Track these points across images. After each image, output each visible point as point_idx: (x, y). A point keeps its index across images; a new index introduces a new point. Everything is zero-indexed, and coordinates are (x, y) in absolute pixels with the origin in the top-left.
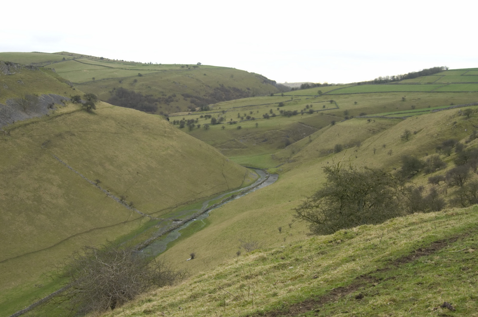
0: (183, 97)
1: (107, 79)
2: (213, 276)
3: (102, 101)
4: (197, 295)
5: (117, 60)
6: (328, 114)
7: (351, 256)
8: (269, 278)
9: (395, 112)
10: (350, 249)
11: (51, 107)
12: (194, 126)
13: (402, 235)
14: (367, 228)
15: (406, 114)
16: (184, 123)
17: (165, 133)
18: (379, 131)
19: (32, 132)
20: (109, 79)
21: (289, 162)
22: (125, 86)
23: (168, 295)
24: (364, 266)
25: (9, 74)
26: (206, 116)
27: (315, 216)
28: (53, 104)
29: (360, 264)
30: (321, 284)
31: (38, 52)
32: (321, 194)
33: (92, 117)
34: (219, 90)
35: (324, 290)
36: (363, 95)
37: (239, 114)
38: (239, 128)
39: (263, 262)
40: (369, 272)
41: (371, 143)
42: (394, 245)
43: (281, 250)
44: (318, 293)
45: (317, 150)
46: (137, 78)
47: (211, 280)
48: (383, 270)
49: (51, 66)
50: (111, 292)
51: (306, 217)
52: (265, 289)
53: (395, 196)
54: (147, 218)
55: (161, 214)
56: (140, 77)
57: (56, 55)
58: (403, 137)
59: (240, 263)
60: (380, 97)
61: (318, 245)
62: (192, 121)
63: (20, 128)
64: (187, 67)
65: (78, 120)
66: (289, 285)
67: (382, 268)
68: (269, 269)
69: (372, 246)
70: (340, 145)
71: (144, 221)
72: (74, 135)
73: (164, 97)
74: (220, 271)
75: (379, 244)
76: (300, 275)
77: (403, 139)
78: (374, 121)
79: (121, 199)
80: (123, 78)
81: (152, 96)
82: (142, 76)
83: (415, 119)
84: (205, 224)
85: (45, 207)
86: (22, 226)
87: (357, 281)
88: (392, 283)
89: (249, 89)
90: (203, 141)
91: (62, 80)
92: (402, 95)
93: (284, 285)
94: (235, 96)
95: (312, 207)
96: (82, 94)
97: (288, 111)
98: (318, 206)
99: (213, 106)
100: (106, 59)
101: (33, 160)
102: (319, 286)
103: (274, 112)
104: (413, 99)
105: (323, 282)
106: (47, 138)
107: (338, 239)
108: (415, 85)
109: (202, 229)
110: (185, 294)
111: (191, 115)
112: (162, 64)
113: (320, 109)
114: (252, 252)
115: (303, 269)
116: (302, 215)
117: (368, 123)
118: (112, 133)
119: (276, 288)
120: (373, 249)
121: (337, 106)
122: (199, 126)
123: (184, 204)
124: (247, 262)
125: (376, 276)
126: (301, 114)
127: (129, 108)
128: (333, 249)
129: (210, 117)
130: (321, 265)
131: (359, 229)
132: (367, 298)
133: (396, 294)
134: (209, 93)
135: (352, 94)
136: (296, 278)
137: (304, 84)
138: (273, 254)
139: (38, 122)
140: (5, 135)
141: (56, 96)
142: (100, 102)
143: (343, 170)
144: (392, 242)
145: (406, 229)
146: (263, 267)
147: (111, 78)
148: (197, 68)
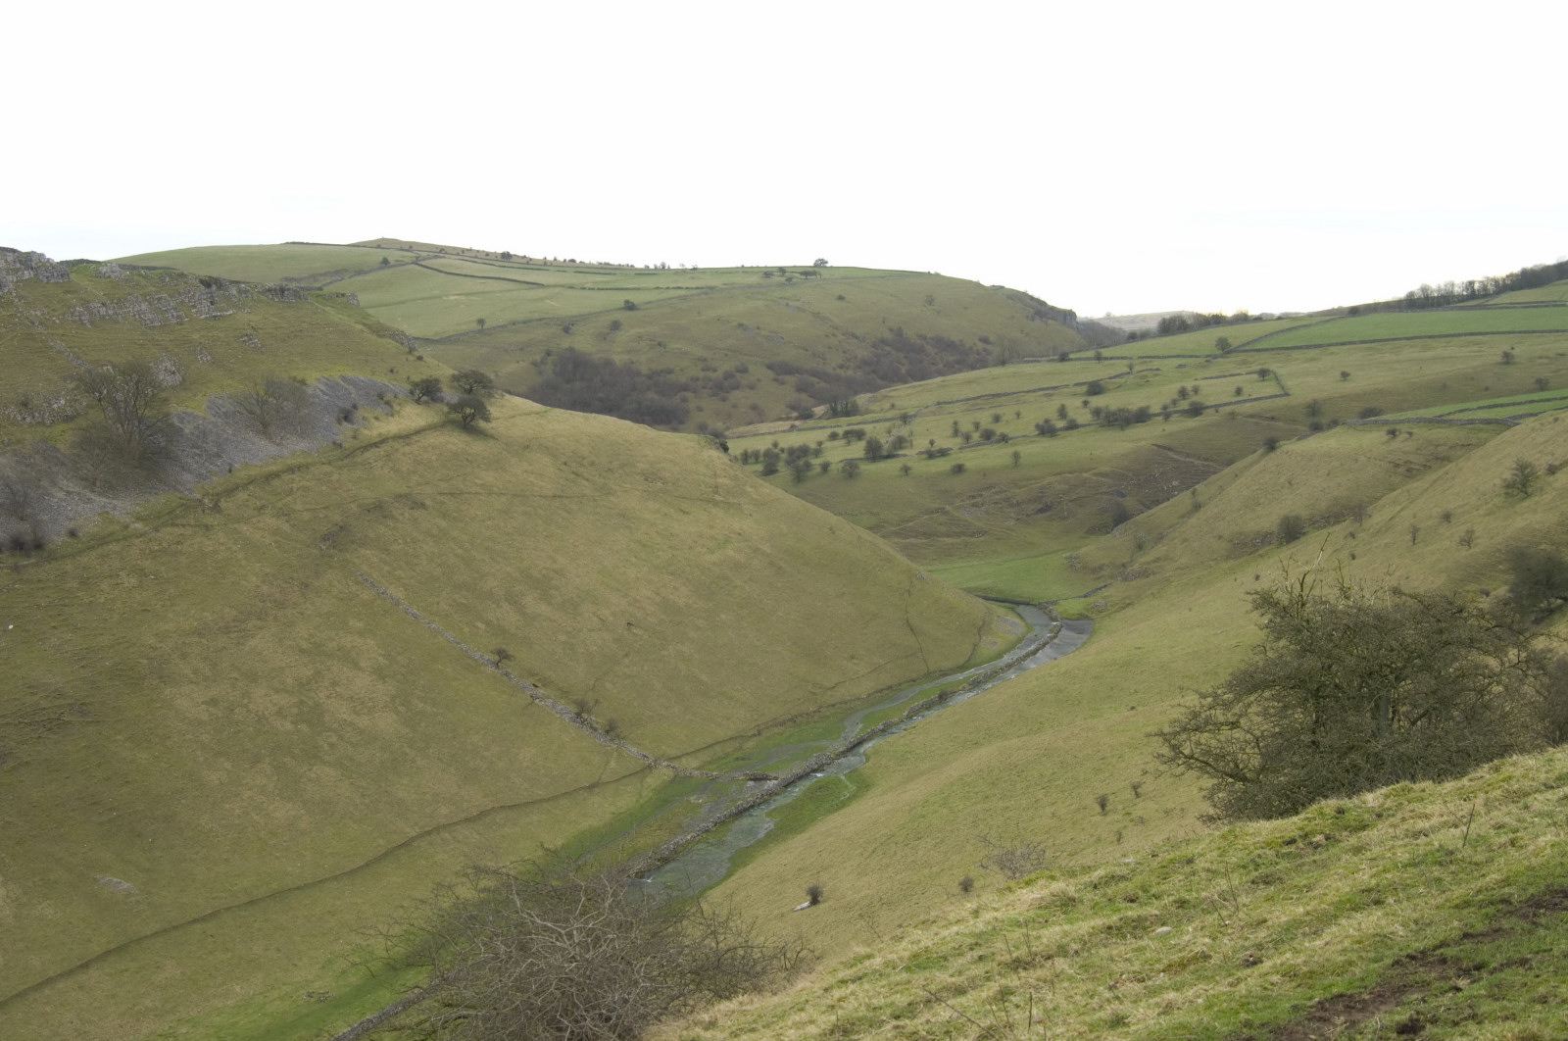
0: (771, 374)
1: (524, 322)
2: (901, 959)
3: (510, 393)
4: (853, 1024)
5: (555, 259)
6: (1252, 416)
7: (1369, 891)
8: (1092, 967)
9: (1481, 403)
10: (1364, 867)
11: (347, 416)
12: (808, 466)
13: (1541, 815)
14: (1412, 795)
15: (1517, 408)
16: (777, 456)
17: (717, 492)
18: (1426, 467)
19: (289, 498)
20: (530, 321)
21: (1126, 579)
22: (583, 342)
23: (754, 1026)
24: (1416, 922)
25: (215, 317)
26: (847, 434)
27: (1229, 758)
28: (355, 407)
29: (1403, 916)
30: (1272, 984)
31: (302, 243)
32: (1248, 683)
33: (478, 447)
34: (888, 348)
35: (1287, 1005)
36: (1369, 349)
37: (956, 423)
38: (959, 469)
39: (1064, 913)
40: (1437, 942)
41: (1402, 509)
42: (1512, 851)
43: (1124, 871)
44: (1266, 1016)
45: (1220, 537)
46: (620, 316)
47: (896, 974)
48: (1483, 935)
49: (345, 285)
50: (567, 1015)
51: (1197, 760)
52: (1084, 1003)
53: (1498, 683)
54: (664, 773)
55: (709, 759)
56: (628, 313)
57: (361, 248)
58: (1509, 485)
59: (988, 916)
60: (1429, 354)
61: (1248, 854)
62: (804, 451)
63: (251, 487)
64: (782, 276)
65: (434, 458)
66: (1161, 989)
67: (1480, 927)
68: (1091, 935)
69: (1438, 854)
70: (1297, 518)
71: (652, 781)
72: (423, 506)
73: (710, 374)
74: (922, 945)
75: (1460, 845)
76: (1197, 953)
77: (1510, 491)
78: (1411, 434)
79: (576, 711)
80: (576, 316)
81: (670, 372)
82: (638, 309)
83: (1550, 423)
84: (853, 787)
85: (334, 739)
86: (262, 803)
87: (1397, 975)
88: (1519, 979)
89: (985, 340)
90: (840, 514)
91: (380, 330)
92: (1502, 345)
93: (1145, 988)
94: (941, 366)
95: (1218, 726)
96: (444, 372)
97: (1120, 410)
98: (1238, 722)
99: (870, 401)
100: (518, 256)
101: (296, 589)
102: (1266, 993)
103: (1071, 414)
104: (1540, 357)
105: (1279, 977)
106: (337, 518)
107: (1313, 833)
108: (1546, 309)
109: (843, 805)
110: (812, 1022)
111: (800, 430)
112: (700, 266)
113: (1227, 400)
114: (1026, 878)
115: (1204, 936)
116: (1182, 753)
117: (1388, 442)
118: (545, 497)
119: (1118, 998)
120: (1441, 864)
121: (1283, 388)
122: (825, 467)
123: (783, 724)
124: (1012, 913)
125: (1462, 955)
126: (1161, 418)
127: (597, 415)
128: (1300, 865)
129: (860, 435)
130: (1265, 921)
131: (1387, 796)
132: (1436, 1030)
133: (1538, 1015)
134: (856, 358)
135: (1329, 345)
136: (1183, 965)
137: (1168, 317)
138: (1095, 887)
139: (308, 468)
140: (203, 511)
141: (363, 382)
142: (503, 396)
143: (1318, 600)
144: (1504, 839)
145: (1549, 795)
146: (1067, 927)
147: (537, 320)
148: (814, 277)
